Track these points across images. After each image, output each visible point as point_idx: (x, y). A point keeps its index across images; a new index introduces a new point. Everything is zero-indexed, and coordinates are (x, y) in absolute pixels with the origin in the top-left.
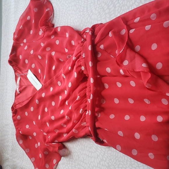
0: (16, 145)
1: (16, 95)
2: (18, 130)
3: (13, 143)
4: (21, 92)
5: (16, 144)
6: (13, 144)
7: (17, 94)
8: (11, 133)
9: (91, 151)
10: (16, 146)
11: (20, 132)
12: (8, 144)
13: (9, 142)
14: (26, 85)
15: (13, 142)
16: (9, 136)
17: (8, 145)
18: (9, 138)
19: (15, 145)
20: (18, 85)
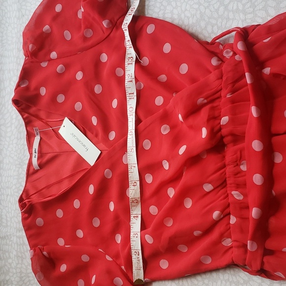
0: (31, 278)
1: (30, 173)
2: (37, 248)
3: (23, 275)
4: (41, 166)
5: (29, 277)
6: (21, 278)
7: (31, 171)
8: (15, 253)
9: (235, 280)
10: (29, 281)
11: (45, 253)
12: (8, 278)
13: (11, 274)
14: (58, 151)
15: (21, 272)
16: (10, 261)
17: (7, 281)
18: (10, 264)
19: (27, 279)
20: (36, 153)
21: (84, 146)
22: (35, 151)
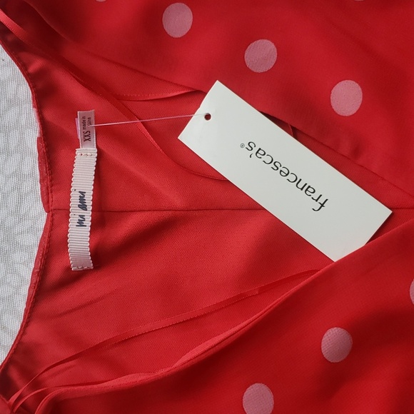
20: (83, 207)
21: (307, 189)
22: (82, 199)
